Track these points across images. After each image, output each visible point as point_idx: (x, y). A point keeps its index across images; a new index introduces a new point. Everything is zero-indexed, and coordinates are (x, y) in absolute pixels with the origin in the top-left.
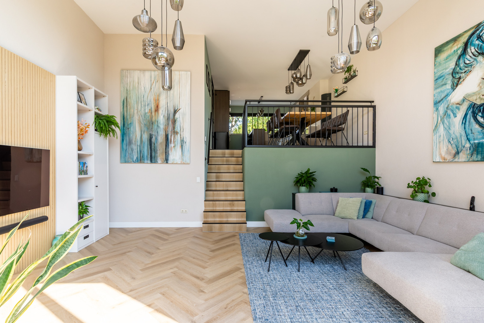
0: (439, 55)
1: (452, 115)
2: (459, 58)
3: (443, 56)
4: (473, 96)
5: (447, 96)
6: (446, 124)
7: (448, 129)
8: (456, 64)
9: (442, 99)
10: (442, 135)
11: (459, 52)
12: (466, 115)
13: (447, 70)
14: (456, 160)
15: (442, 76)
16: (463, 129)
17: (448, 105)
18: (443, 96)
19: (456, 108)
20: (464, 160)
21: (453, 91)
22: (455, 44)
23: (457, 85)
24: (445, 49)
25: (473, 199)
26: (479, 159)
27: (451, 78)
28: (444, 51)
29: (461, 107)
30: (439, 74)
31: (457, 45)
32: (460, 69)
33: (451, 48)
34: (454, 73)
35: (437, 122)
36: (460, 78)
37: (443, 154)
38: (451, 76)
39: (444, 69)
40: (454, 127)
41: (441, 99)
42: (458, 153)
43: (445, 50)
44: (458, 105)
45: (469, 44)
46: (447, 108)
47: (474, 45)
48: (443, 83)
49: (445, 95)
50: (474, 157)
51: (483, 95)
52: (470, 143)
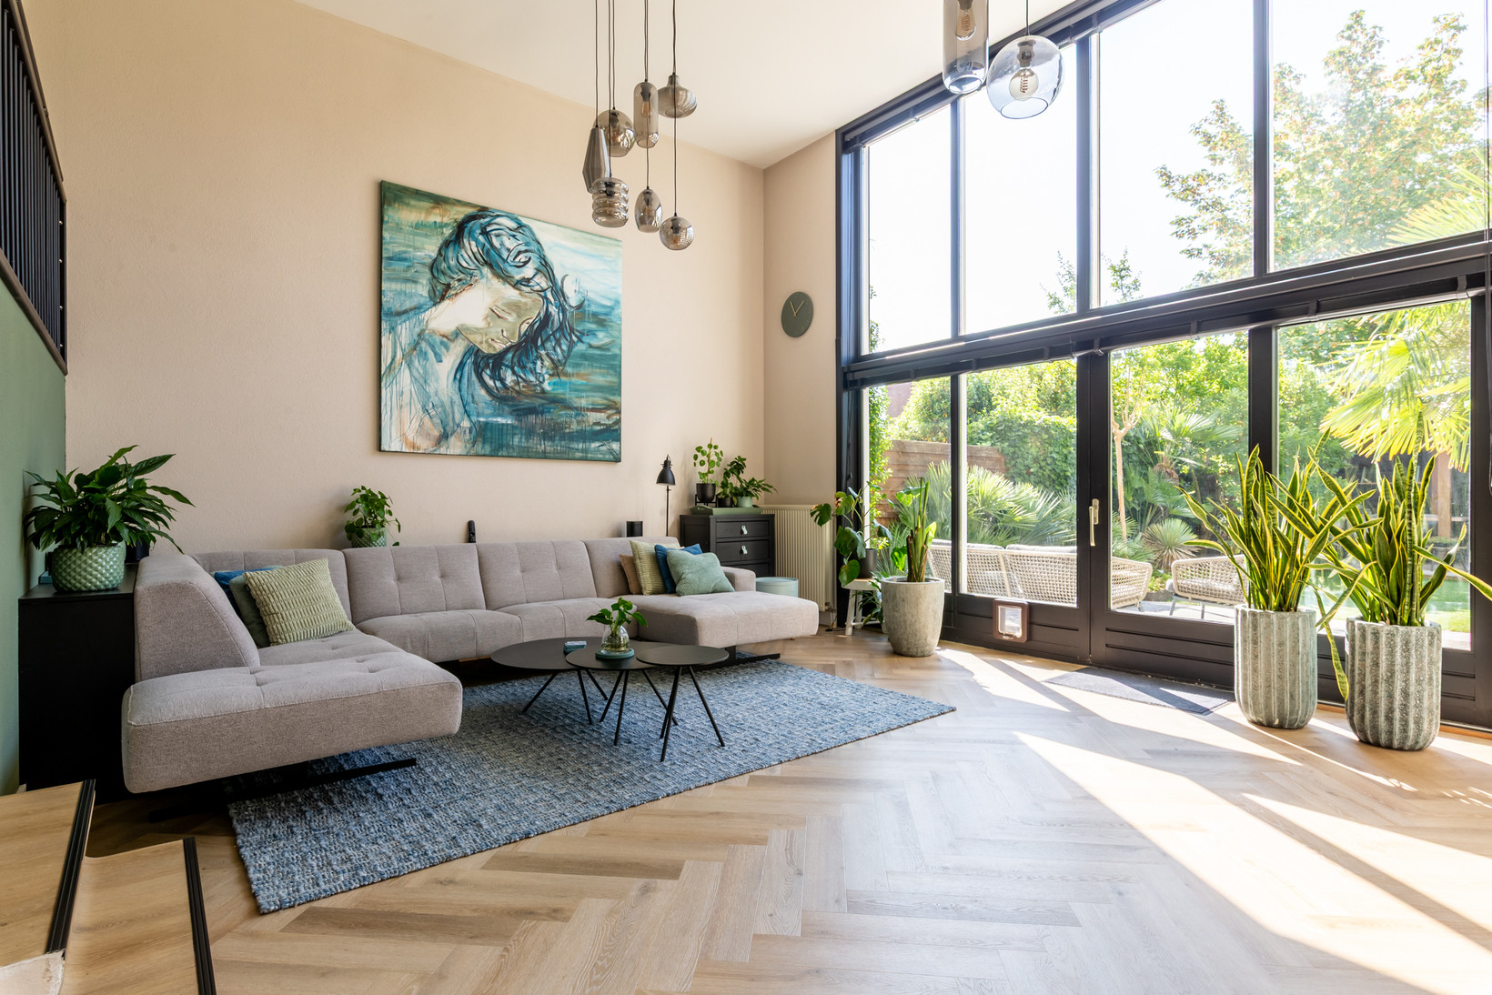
0: (396, 205)
1: (431, 354)
2: (446, 244)
3: (405, 215)
4: (475, 333)
5: (418, 309)
6: (417, 370)
7: (422, 382)
8: (440, 253)
9: (405, 312)
10: (406, 390)
11: (448, 232)
12: (461, 366)
13: (419, 254)
14: (443, 450)
15: (405, 260)
16: (457, 390)
17: (423, 331)
18: (408, 305)
19: (442, 343)
20: (458, 451)
21: (435, 305)
22: (437, 211)
23: (443, 298)
24: (413, 202)
25: (471, 526)
26: (487, 452)
27: (429, 276)
28: (408, 204)
29: (452, 345)
30: (397, 250)
31: (443, 216)
32: (449, 268)
33: (428, 212)
34: (433, 267)
35: (393, 360)
36: (448, 286)
37: (411, 436)
38: (427, 270)
39: (410, 246)
40: (437, 381)
41: (404, 308)
42: (444, 437)
43: (413, 206)
44: (445, 340)
45: (466, 230)
46: (419, 335)
47: (476, 240)
48: (408, 275)
49: (413, 305)
50: (479, 448)
51: (492, 340)
52: (471, 421)
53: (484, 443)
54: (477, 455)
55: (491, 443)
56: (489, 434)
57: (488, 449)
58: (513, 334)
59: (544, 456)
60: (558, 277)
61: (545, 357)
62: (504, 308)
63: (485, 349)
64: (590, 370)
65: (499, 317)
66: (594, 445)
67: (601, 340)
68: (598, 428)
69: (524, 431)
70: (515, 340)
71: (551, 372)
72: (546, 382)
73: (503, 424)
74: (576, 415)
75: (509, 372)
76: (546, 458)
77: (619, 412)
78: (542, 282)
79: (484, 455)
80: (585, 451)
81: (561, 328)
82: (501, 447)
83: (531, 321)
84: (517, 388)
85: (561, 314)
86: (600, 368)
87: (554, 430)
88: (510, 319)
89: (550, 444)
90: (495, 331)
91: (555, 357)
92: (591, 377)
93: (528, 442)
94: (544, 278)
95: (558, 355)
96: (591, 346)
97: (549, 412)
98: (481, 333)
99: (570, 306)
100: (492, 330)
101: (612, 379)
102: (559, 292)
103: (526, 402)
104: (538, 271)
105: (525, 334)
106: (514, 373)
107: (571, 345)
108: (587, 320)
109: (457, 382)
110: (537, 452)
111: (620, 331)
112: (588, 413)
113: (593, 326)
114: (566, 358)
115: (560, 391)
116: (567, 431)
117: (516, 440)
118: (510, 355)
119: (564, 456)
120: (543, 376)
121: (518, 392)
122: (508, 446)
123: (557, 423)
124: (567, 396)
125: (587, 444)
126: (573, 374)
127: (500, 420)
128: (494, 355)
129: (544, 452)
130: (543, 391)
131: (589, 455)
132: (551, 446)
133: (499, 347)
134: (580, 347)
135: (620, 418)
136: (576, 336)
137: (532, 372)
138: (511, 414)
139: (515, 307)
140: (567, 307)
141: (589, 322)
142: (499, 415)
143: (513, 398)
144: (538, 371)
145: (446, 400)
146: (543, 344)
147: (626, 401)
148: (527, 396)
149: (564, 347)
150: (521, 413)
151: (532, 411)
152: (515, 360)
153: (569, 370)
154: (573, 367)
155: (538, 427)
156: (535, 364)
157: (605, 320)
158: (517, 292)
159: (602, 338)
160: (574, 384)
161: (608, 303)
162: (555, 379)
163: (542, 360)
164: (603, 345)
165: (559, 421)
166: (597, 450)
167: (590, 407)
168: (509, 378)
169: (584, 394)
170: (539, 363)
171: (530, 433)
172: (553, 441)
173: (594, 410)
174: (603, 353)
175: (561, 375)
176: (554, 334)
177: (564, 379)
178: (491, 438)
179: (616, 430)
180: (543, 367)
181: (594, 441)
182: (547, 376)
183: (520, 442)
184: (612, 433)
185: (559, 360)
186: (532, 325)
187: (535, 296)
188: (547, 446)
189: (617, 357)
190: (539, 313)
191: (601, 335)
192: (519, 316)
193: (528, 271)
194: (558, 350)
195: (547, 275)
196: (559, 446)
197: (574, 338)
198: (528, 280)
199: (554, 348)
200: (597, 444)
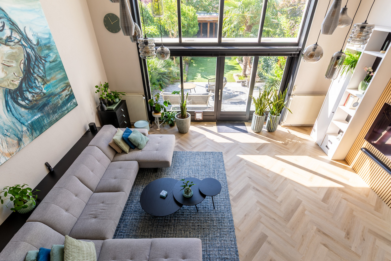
4: (2, 82)
14: (22, 146)
16: (12, 116)
20: (28, 142)
37: (6, 151)
42: (20, 140)
50: (35, 134)
51: (13, 81)
52: (26, 126)
53: (36, 131)
54: (36, 138)
55: (38, 129)
56: (35, 126)
57: (38, 132)
58: (19, 72)
59: (57, 120)
60: (22, 30)
61: (38, 78)
62: (8, 60)
63: (13, 88)
64: (55, 74)
65: (9, 66)
66: (69, 105)
68: (67, 97)
69: (46, 116)
70: (22, 76)
71: (43, 83)
72: (43, 89)
73: (38, 118)
74: (59, 96)
75: (28, 93)
76: (58, 120)
77: (70, 86)
78: (16, 36)
79: (38, 136)
80: (67, 109)
81: (36, 59)
82: (42, 128)
83: (23, 61)
84: (34, 99)
85: (33, 51)
86: (57, 71)
87: (55, 108)
88: (14, 64)
89: (56, 114)
90: (11, 76)
91: (41, 75)
92: (57, 77)
93: (49, 119)
94: (16, 33)
95: (41, 73)
96: (51, 62)
97: (50, 102)
98: (5, 80)
99: (35, 45)
100: (9, 75)
101: (63, 74)
102: (27, 39)
103: (41, 103)
104: (11, 29)
105: (24, 70)
106: (30, 92)
107: (44, 65)
108: (43, 49)
109: (10, 112)
110: (54, 121)
111: (57, 49)
112: (62, 93)
113: (47, 52)
114: (45, 73)
115: (50, 90)
116: (59, 105)
117: (45, 121)
118: (24, 85)
119: (62, 116)
120: (41, 87)
121: (36, 100)
122: (44, 126)
123: (55, 104)
124: (53, 91)
125: (67, 106)
126: (50, 79)
127: (36, 117)
128: (17, 89)
129: (56, 119)
130: (44, 94)
131: (69, 110)
132: (57, 115)
133: (17, 83)
134: (47, 65)
135: (72, 89)
136: (43, 60)
137: (36, 88)
138: (38, 112)
139: (12, 57)
140: (33, 46)
141: (45, 50)
142: (35, 115)
143: (35, 104)
144: (38, 85)
145: (10, 124)
146: (34, 72)
147: (71, 80)
148: (40, 100)
149: (42, 68)
150: (41, 109)
151: (45, 105)
152: (27, 86)
153: (48, 78)
154: (49, 76)
155: (50, 110)
156: (35, 83)
157: (49, 46)
158: (9, 47)
159: (52, 56)
160: (53, 84)
161: (47, 36)
162: (46, 86)
163: (37, 79)
164: (54, 59)
165: (55, 103)
166: (71, 106)
167: (62, 90)
168: (29, 96)
169: (57, 86)
170: (36, 81)
171: (48, 115)
172: (57, 113)
173: (64, 90)
174: (55, 63)
175: (47, 82)
176: (35, 64)
177: (48, 83)
178: (37, 127)
179: (72, 94)
180: (39, 83)
181: (68, 103)
182: (42, 86)
183: (47, 121)
184: (71, 96)
185: (43, 76)
186: (24, 64)
187: (18, 46)
188: (56, 116)
189: (60, 62)
190: (24, 55)
191: (51, 54)
192: (17, 62)
193: (7, 32)
194: (40, 71)
195: (17, 30)
196: (59, 113)
197: (43, 62)
198: (10, 37)
199: (38, 70)
200: (69, 104)
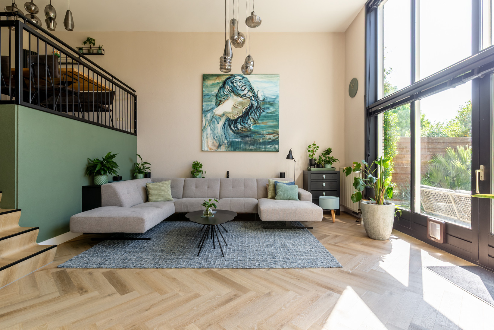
0: (207, 80)
1: (216, 122)
2: (220, 88)
3: (209, 82)
4: (229, 114)
5: (212, 109)
6: (212, 127)
7: (213, 130)
8: (218, 91)
9: (209, 110)
10: (209, 133)
11: (221, 85)
12: (225, 124)
13: (213, 93)
14: (219, 150)
15: (209, 95)
16: (223, 132)
17: (214, 115)
18: (210, 108)
19: (219, 118)
20: (224, 150)
21: (217, 107)
22: (218, 79)
23: (219, 105)
24: (211, 78)
25: (228, 172)
26: (232, 150)
27: (216, 99)
28: (210, 79)
29: (222, 118)
30: (207, 93)
31: (219, 80)
32: (221, 95)
33: (215, 80)
34: (217, 96)
35: (205, 124)
36: (221, 101)
37: (210, 146)
38: (215, 97)
39: (210, 91)
40: (217, 129)
41: (208, 109)
42: (220, 146)
43: (211, 79)
44: (220, 117)
45: (226, 83)
46: (213, 117)
47: (229, 85)
48: (210, 99)
49: (211, 108)
50: (230, 149)
51: (234, 115)
52: (227, 141)
53: (231, 147)
54: (229, 151)
55: (234, 147)
56: (233, 144)
57: (232, 149)
58: (241, 112)
59: (251, 150)
60: (256, 92)
61: (251, 118)
62: (238, 105)
63: (232, 118)
64: (267, 121)
65: (236, 108)
66: (269, 146)
67: (271, 110)
68: (270, 140)
69: (244, 143)
70: (241, 114)
71: (253, 123)
72: (252, 127)
73: (237, 141)
74: (262, 136)
75: (239, 124)
76: (251, 151)
77: (278, 134)
78: (250, 94)
79: (231, 151)
80: (265, 148)
81: (257, 108)
82: (237, 148)
83: (246, 107)
84: (242, 129)
85: (257, 104)
86: (271, 120)
87: (254, 142)
88: (240, 108)
89: (253, 146)
90: (235, 112)
91: (254, 118)
92: (267, 123)
93: (245, 146)
94: (251, 93)
95: (255, 117)
96: (267, 113)
97: (253, 136)
98: (230, 114)
99: (260, 100)
100: (234, 112)
101: (275, 123)
102: (256, 97)
103: (245, 133)
104: (249, 91)
105: (244, 112)
106: (241, 125)
107: (260, 113)
108: (266, 104)
109: (223, 129)
110: (248, 149)
111: (279, 106)
112: (267, 136)
113: (268, 106)
114: (258, 118)
115: (256, 129)
116: (259, 142)
117: (242, 146)
118: (239, 119)
119: (258, 150)
120: (251, 125)
121: (242, 131)
122: (239, 148)
123: (255, 140)
124: (259, 130)
125: (266, 146)
126: (261, 123)
127: (236, 140)
128: (235, 120)
129: (251, 149)
130: (251, 130)
131: (267, 150)
132: (253, 147)
133: (236, 117)
134: (264, 114)
135: (279, 137)
136: (262, 110)
137: (247, 124)
138: (240, 138)
139: (241, 104)
140: (259, 101)
141: (267, 105)
142: (236, 138)
143: (240, 133)
144: (249, 123)
145: (220, 135)
146: (250, 114)
147: (281, 130)
148: (245, 132)
149: (258, 114)
150: (243, 137)
151: (247, 136)
152: (241, 121)
153: (259, 122)
154: (261, 121)
155: (249, 141)
156: (248, 121)
157: (273, 103)
158: (242, 99)
159: (272, 109)
160: (261, 126)
161: (274, 97)
162: (255, 125)
163: (250, 119)
164: (272, 112)
165: (256, 139)
166: (270, 148)
167: (267, 133)
168: (239, 126)
169: (265, 129)
170: (249, 120)
171: (246, 143)
172: (254, 146)
173: (268, 134)
174: (272, 114)
175: (257, 124)
176: (254, 110)
177: (257, 125)
178: (234, 146)
179: (277, 141)
180: (250, 122)
181: (268, 145)
182: (252, 125)
183: (243, 146)
184: (276, 142)
185: (256, 119)
186: (247, 109)
187: (248, 99)
188: (252, 147)
189: (278, 115)
190: (249, 104)
191: (271, 108)
192: (242, 106)
193: (246, 92)
194: (256, 115)
195: (252, 92)
196: (256, 147)
197: (261, 111)
198: (246, 94)
199: (254, 115)
200: (270, 146)
